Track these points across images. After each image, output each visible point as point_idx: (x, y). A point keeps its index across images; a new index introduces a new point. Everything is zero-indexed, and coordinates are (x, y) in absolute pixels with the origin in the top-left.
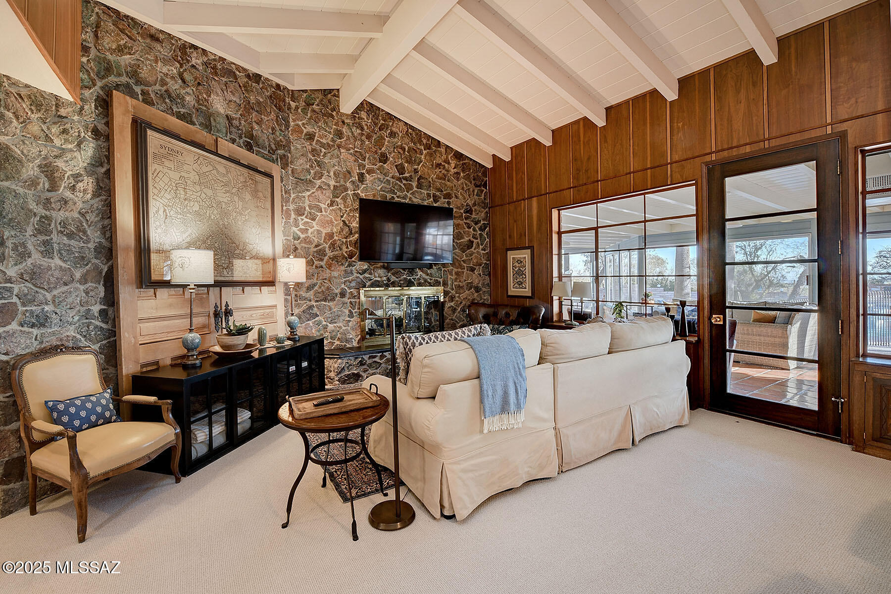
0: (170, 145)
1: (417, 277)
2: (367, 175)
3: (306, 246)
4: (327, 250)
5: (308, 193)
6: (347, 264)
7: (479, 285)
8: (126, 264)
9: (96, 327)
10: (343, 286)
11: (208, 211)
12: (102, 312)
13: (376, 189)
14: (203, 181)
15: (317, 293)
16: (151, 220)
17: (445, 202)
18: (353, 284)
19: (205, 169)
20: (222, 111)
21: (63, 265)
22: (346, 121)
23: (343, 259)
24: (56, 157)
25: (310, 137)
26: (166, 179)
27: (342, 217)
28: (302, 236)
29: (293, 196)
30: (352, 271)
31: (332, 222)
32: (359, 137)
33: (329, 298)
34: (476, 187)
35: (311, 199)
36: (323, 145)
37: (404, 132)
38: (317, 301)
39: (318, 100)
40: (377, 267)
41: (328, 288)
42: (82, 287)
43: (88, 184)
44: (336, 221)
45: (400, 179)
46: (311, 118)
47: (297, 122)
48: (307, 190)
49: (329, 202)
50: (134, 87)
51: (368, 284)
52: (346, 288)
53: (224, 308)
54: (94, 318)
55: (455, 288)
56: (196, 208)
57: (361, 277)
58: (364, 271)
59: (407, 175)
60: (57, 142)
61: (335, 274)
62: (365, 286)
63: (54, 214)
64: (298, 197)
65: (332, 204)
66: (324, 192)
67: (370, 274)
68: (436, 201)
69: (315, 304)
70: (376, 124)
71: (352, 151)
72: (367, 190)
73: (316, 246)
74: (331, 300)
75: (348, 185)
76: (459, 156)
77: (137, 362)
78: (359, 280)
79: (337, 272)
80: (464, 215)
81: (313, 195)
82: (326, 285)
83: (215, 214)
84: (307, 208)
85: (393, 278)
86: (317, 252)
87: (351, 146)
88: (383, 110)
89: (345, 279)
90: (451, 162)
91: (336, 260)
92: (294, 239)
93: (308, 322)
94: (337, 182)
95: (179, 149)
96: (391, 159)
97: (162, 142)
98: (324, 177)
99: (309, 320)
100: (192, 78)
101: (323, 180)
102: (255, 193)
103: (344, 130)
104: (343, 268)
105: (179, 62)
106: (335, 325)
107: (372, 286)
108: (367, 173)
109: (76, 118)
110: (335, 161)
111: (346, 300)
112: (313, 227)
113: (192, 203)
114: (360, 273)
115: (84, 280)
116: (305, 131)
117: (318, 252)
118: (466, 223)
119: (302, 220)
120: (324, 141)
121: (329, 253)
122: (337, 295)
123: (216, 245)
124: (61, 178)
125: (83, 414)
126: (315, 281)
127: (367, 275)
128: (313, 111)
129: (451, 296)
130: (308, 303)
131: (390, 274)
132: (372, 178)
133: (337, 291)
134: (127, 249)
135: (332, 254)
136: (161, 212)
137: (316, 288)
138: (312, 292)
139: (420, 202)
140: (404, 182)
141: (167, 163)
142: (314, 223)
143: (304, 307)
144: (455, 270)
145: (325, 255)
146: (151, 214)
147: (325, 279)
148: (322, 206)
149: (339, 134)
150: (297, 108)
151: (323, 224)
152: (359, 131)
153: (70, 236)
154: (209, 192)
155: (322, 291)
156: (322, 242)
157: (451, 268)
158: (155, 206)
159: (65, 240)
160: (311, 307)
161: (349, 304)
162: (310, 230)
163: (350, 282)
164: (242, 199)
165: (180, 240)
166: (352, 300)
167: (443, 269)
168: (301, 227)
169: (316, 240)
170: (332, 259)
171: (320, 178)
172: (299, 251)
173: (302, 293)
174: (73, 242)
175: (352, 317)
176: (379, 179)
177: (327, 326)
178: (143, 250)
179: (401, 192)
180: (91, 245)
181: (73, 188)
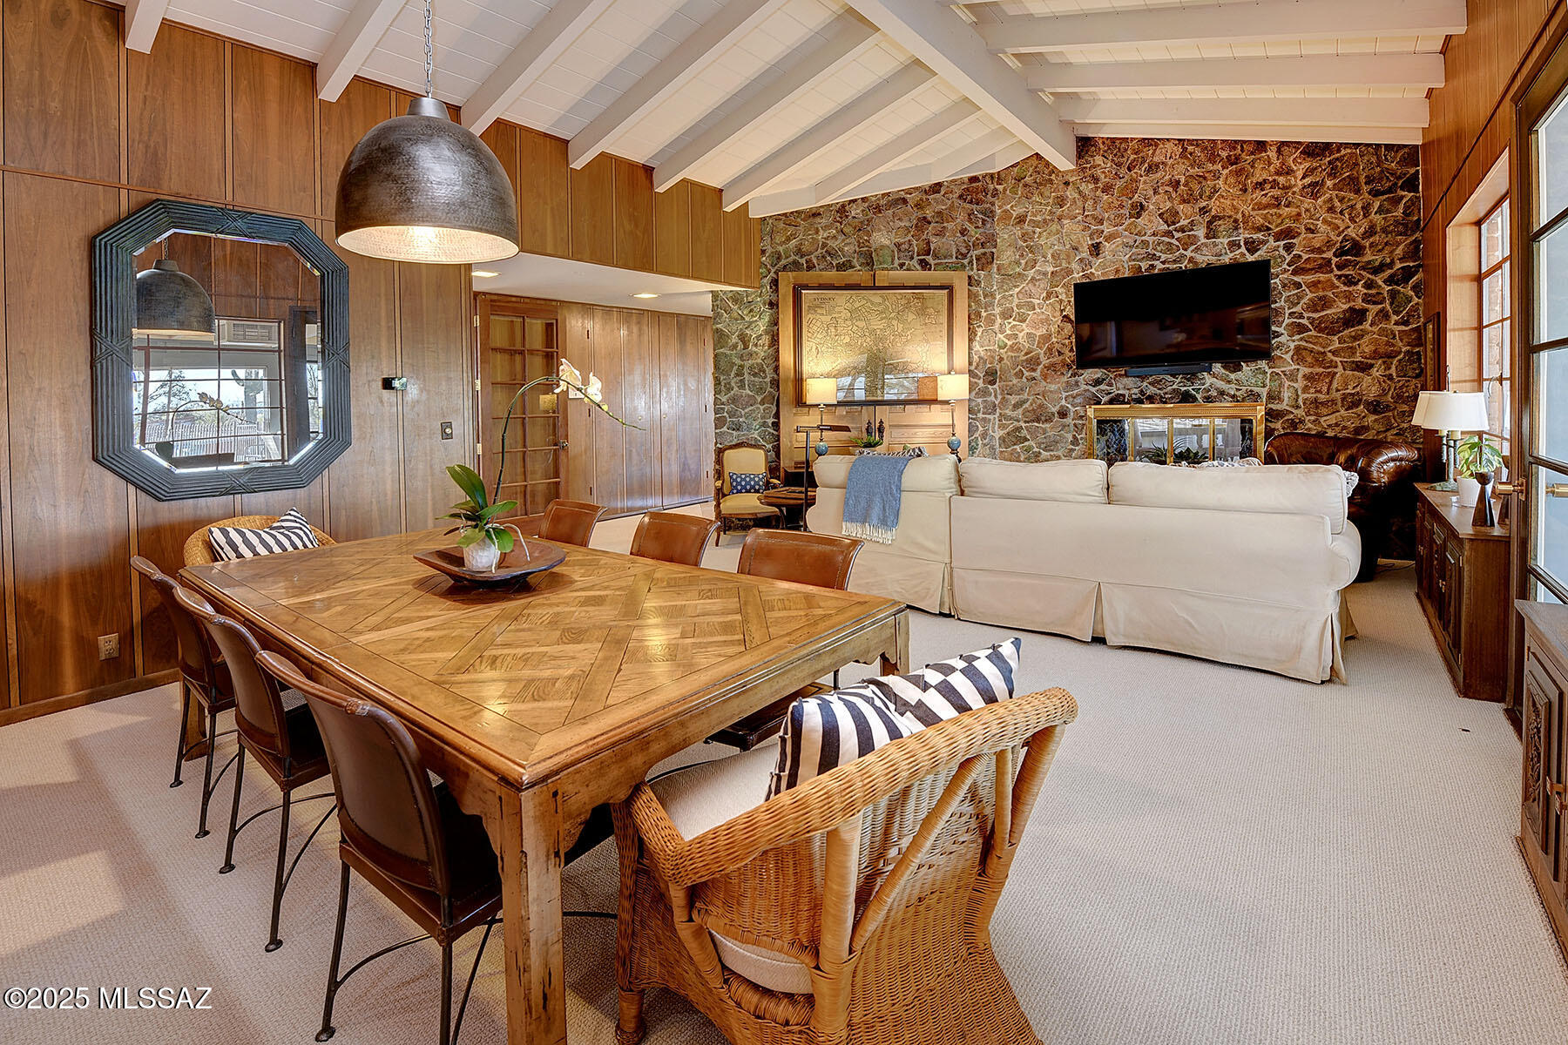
0: (823, 296)
1: (1203, 387)
2: (1106, 243)
3: (1013, 355)
4: (1042, 356)
5: (1017, 290)
6: (1070, 372)
7: (1383, 399)
8: (787, 391)
9: (769, 433)
10: (1063, 402)
11: (860, 341)
12: (773, 423)
13: (1121, 261)
14: (854, 314)
15: (1026, 411)
16: (804, 358)
17: (1279, 246)
18: (1078, 400)
19: (857, 305)
20: (887, 242)
21: (751, 393)
22: (1071, 180)
23: (1063, 366)
24: (746, 328)
25: (1021, 220)
26: (819, 324)
27: (1062, 311)
28: (1009, 343)
29: (998, 297)
30: (1077, 382)
31: (1047, 319)
32: (1092, 194)
33: (1043, 418)
34: (1375, 196)
35: (1021, 296)
36: (1036, 224)
37: (1176, 155)
38: (1025, 422)
39: (1031, 169)
40: (1120, 375)
41: (1041, 406)
42: (762, 408)
43: (766, 340)
44: (1055, 317)
45: (1169, 234)
46: (1022, 195)
47: (1005, 208)
48: (1015, 286)
49: (1045, 294)
50: (800, 260)
51: (1104, 400)
52: (1069, 406)
53: (877, 425)
54: (769, 427)
55: (1304, 404)
56: (847, 339)
57: (1093, 390)
58: (1097, 382)
59: (1183, 223)
60: (747, 319)
61: (1053, 387)
62: (1099, 403)
63: (746, 363)
64: (1003, 297)
65: (1048, 297)
66: (1037, 284)
67: (1111, 385)
68: (1252, 251)
69: (1023, 425)
70: (1119, 165)
71: (1080, 218)
72: (1105, 265)
73: (1026, 354)
74: (1046, 420)
75: (1074, 266)
76: (1314, 150)
77: (791, 459)
78: (1087, 394)
79: (1056, 385)
80: (1335, 260)
81: (1023, 291)
82: (1039, 402)
83: (868, 342)
84: (1015, 308)
85: (1152, 390)
86: (1027, 360)
87: (1077, 211)
88: (1132, 139)
89: (1067, 394)
90: (1295, 168)
91: (1052, 368)
92: (1000, 347)
93: (1015, 447)
94: (1056, 267)
95: (830, 296)
96: (1151, 207)
97: (816, 296)
98: (1038, 264)
99: (1015, 444)
100: (851, 229)
101: (1037, 268)
102: (922, 312)
103: (1068, 193)
104: (1065, 379)
105: (838, 222)
106: (1052, 453)
107: (1111, 402)
108: (1106, 241)
109: (759, 299)
110: (1053, 239)
111: (1068, 420)
112: (1023, 330)
113: (842, 337)
114: (1091, 385)
115: (762, 402)
116: (1015, 214)
117: (1029, 361)
118: (1339, 277)
119: (1010, 323)
120: (1039, 218)
121: (1045, 361)
122: (1054, 415)
123: (868, 369)
124: (749, 341)
125: (743, 483)
126: (1026, 396)
127: (1103, 387)
128: (1026, 185)
129: (1292, 420)
130: (1016, 423)
131: (1145, 384)
132: (1113, 246)
133: (1055, 410)
134: (787, 380)
135: (1048, 361)
136: (814, 349)
137: (1026, 405)
138: (1020, 411)
139: (1213, 259)
140: (1177, 235)
141: (819, 311)
142: (1024, 325)
143: (1010, 428)
144: (1304, 370)
145: (1039, 364)
146: (804, 353)
147: (1038, 394)
148: (1036, 301)
149: (1061, 201)
150: (1005, 190)
151: (1035, 325)
152: (1091, 186)
153: (755, 375)
154: (862, 324)
155: (1033, 410)
156: (1035, 347)
157: (1294, 367)
158: (808, 345)
159: (753, 378)
160: (1019, 429)
161: (1072, 427)
162: (1021, 335)
163: (1074, 398)
164: (904, 322)
165: (831, 368)
166: (1077, 422)
167: (1269, 371)
168: (1008, 332)
169: (1027, 345)
170: (1048, 368)
171: (1033, 267)
172: (1005, 361)
173: (1007, 411)
174: (757, 379)
175: (1078, 445)
176: (1126, 245)
177: (1040, 453)
178: (799, 381)
179: (1171, 253)
180: (768, 380)
181: (756, 345)
